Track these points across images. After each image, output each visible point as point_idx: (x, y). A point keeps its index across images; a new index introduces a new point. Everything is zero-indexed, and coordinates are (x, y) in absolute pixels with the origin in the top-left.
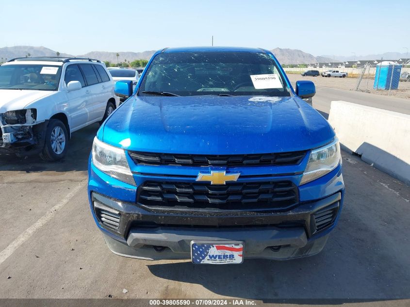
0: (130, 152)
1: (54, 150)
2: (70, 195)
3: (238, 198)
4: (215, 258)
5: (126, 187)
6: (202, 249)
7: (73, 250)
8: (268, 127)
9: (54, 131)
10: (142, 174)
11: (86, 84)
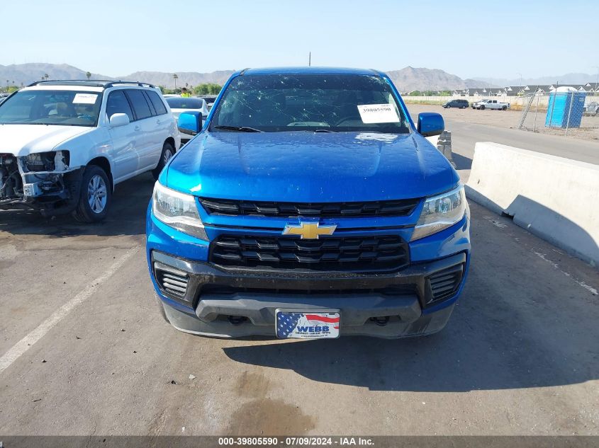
0: (201, 199)
1: (92, 208)
2: (115, 265)
3: (335, 256)
4: (305, 330)
5: (196, 242)
6: (289, 318)
7: (123, 331)
8: (374, 169)
9: (92, 182)
10: (216, 225)
11: (135, 118)
